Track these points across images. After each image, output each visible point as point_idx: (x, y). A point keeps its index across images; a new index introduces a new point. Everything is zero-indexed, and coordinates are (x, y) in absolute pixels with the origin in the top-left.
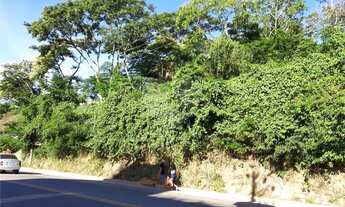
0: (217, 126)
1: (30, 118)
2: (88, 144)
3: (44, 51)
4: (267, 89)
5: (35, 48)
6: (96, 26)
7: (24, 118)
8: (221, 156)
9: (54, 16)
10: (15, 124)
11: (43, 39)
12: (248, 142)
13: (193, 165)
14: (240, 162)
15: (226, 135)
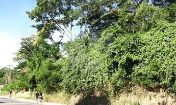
0: (136, 68)
1: (32, 69)
2: (61, 84)
3: (39, 28)
4: (167, 39)
5: (34, 26)
6: (69, 9)
7: (29, 69)
8: (139, 89)
9: (41, 6)
10: (24, 73)
11: (38, 20)
12: (155, 79)
14: (154, 94)
15: (141, 74)
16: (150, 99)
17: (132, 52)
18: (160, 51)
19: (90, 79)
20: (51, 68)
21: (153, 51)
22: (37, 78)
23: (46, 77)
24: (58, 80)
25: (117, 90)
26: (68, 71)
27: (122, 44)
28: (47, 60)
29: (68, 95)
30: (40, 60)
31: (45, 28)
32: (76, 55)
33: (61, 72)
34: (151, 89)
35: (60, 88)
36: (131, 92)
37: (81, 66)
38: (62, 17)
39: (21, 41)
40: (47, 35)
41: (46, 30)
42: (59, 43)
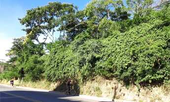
0: (98, 63)
1: (21, 63)
2: (43, 75)
3: (28, 31)
4: (119, 44)
5: (24, 30)
7: (19, 63)
8: (99, 78)
9: (31, 14)
10: (15, 66)
11: (27, 26)
12: (110, 71)
13: (88, 84)
14: (109, 81)
15: (101, 67)
16: (107, 85)
17: (95, 52)
18: (114, 52)
19: (66, 71)
20: (36, 62)
21: (110, 52)
22: (25, 70)
23: (32, 69)
24: (41, 71)
25: (85, 78)
26: (50, 65)
27: (89, 46)
28: (33, 56)
29: (49, 83)
30: (27, 56)
31: (33, 32)
32: (56, 53)
33: (44, 65)
34: (107, 78)
35: (43, 78)
36: (94, 80)
37: (59, 61)
38: (46, 24)
39: (13, 41)
40: (34, 37)
41: (34, 33)
42: (43, 43)
